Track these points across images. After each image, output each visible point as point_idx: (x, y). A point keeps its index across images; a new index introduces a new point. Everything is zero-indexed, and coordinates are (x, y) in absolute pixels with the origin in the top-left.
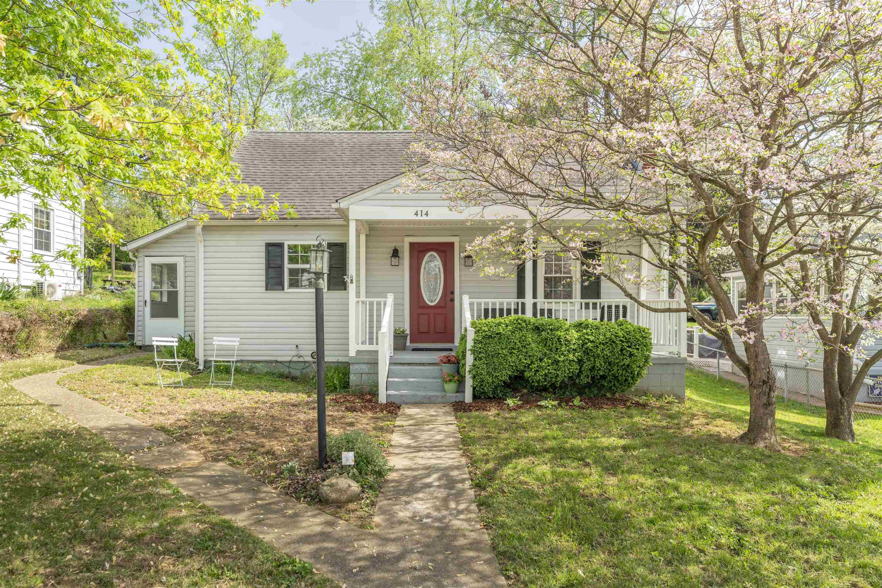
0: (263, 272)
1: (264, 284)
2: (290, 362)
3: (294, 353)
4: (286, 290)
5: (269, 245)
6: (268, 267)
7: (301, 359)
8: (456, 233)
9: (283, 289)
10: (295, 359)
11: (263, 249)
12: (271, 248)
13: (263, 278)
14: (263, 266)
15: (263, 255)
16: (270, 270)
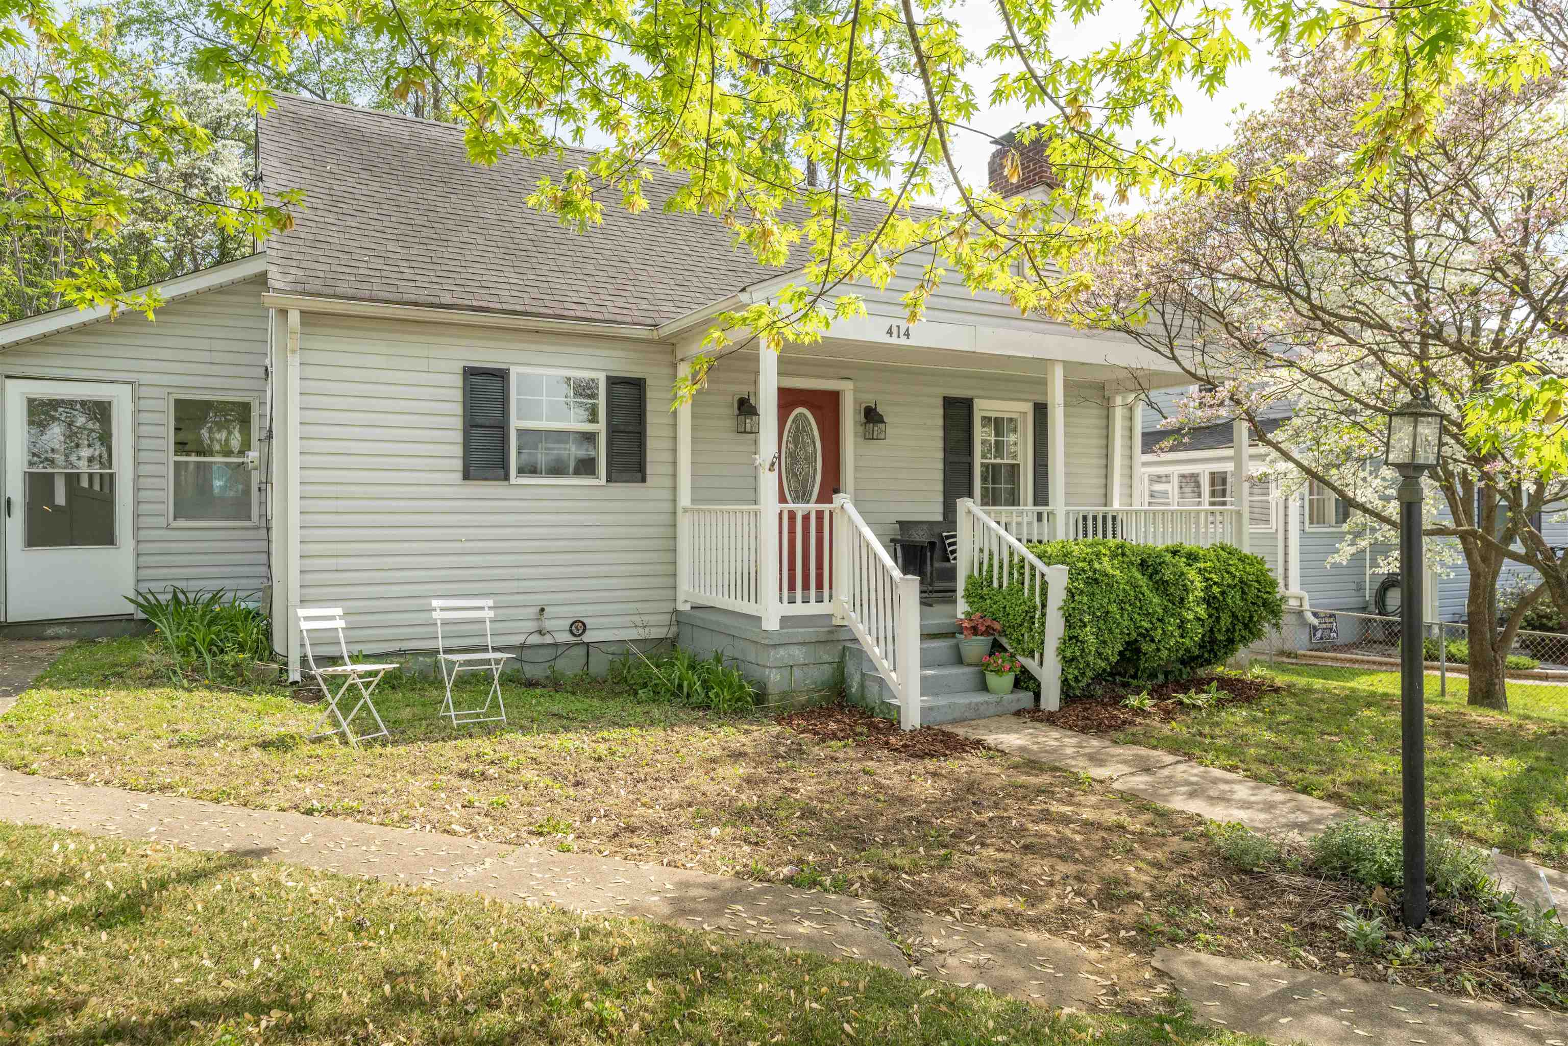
0: (458, 437)
1: (458, 464)
2: (522, 647)
3: (532, 626)
4: (513, 480)
5: (470, 373)
6: (470, 425)
7: (548, 639)
8: (845, 373)
9: (507, 478)
10: (535, 639)
11: (458, 381)
12: (478, 380)
13: (458, 451)
14: (458, 423)
15: (458, 395)
16: (474, 431)
